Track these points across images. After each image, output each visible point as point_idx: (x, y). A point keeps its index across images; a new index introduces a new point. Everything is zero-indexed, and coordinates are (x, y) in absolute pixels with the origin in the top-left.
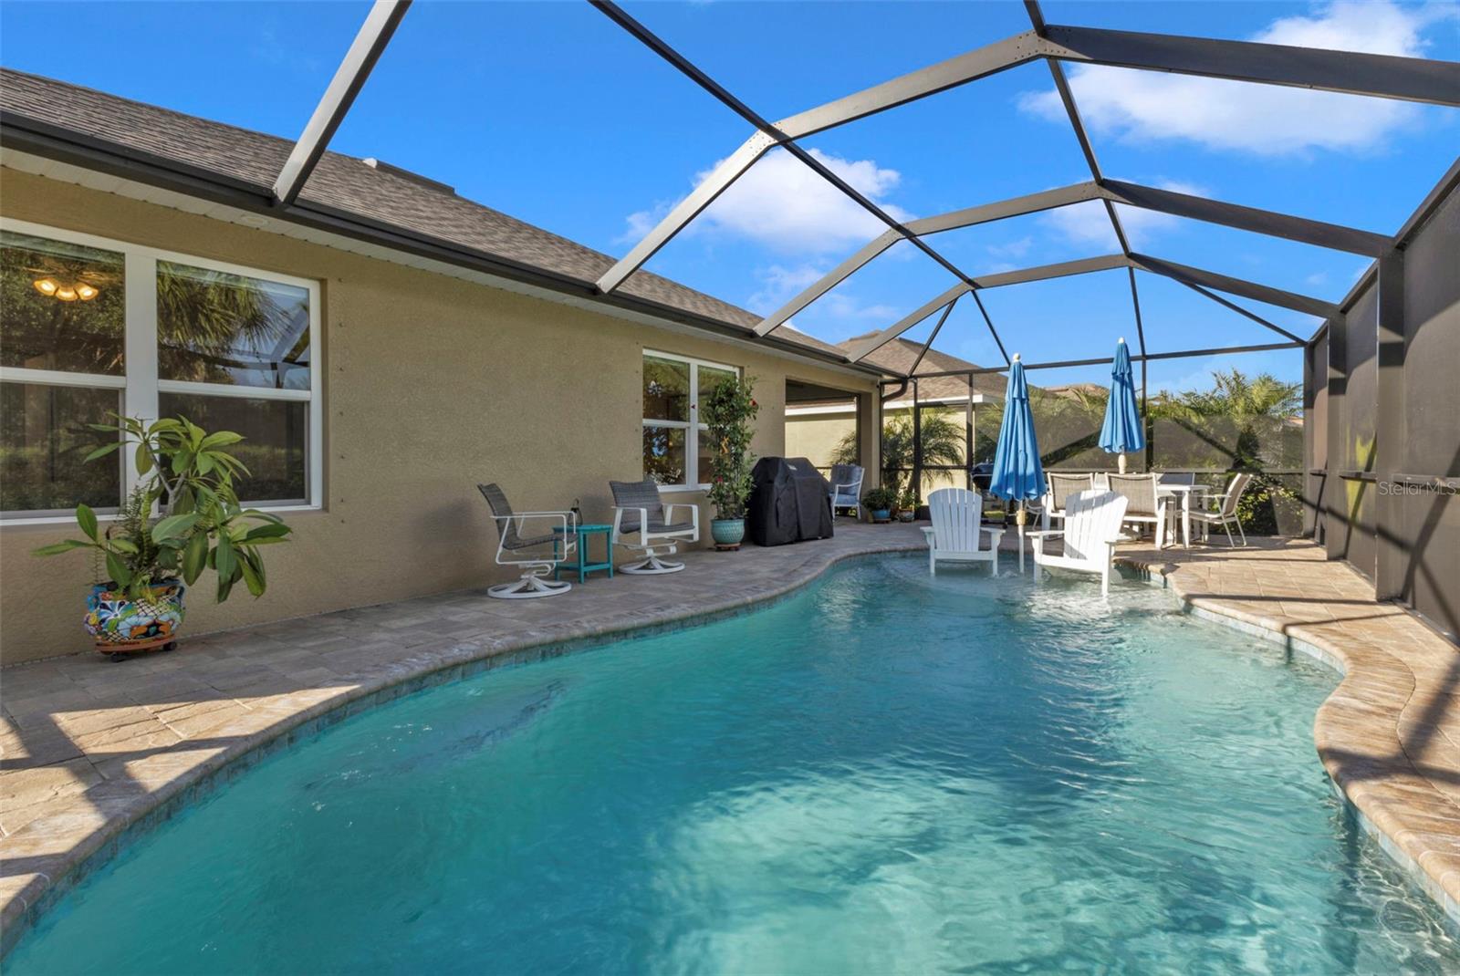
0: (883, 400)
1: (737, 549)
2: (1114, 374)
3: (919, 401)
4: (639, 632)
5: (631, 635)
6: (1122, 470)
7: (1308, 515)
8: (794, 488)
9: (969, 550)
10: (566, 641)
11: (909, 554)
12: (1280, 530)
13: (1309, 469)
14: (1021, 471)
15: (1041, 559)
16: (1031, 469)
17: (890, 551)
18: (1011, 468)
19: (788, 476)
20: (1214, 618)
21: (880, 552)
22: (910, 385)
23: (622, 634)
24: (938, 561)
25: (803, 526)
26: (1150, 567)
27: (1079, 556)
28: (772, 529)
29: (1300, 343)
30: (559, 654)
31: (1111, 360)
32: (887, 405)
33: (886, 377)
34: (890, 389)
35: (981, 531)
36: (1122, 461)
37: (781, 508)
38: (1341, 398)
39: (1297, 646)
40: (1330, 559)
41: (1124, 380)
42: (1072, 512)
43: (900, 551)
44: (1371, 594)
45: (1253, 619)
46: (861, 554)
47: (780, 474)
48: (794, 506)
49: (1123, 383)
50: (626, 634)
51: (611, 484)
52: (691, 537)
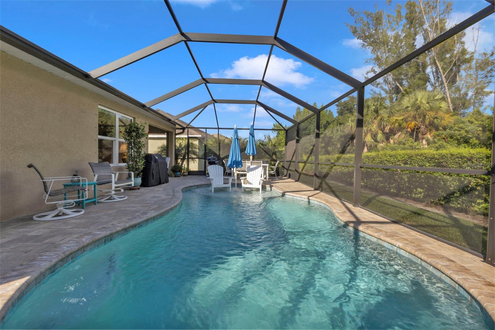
0: (176, 134)
1: (139, 189)
2: (250, 133)
3: (189, 136)
4: (139, 225)
5: (137, 226)
6: (251, 160)
7: (285, 171)
8: (158, 165)
9: (221, 184)
10: (115, 233)
11: (199, 186)
12: (280, 175)
13: (286, 160)
14: (237, 160)
15: (243, 185)
16: (240, 159)
17: (194, 186)
18: (235, 159)
19: (156, 161)
20: (291, 197)
21: (190, 187)
22: (186, 130)
23: (134, 227)
24: (214, 188)
25: (161, 179)
26: (266, 186)
27: (251, 184)
28: (152, 181)
29: (285, 129)
30: (111, 240)
31: (249, 129)
32: (177, 136)
33: (177, 126)
34: (177, 131)
35: (224, 178)
36: (251, 157)
37: (154, 173)
38: (298, 144)
39: (311, 201)
40: (296, 181)
41: (252, 135)
42: (248, 172)
43: (196, 186)
44: (313, 189)
45: (301, 196)
46: (186, 187)
47: (153, 160)
48: (158, 171)
49: (252, 136)
50: (135, 226)
51: (89, 163)
52: (131, 185)
